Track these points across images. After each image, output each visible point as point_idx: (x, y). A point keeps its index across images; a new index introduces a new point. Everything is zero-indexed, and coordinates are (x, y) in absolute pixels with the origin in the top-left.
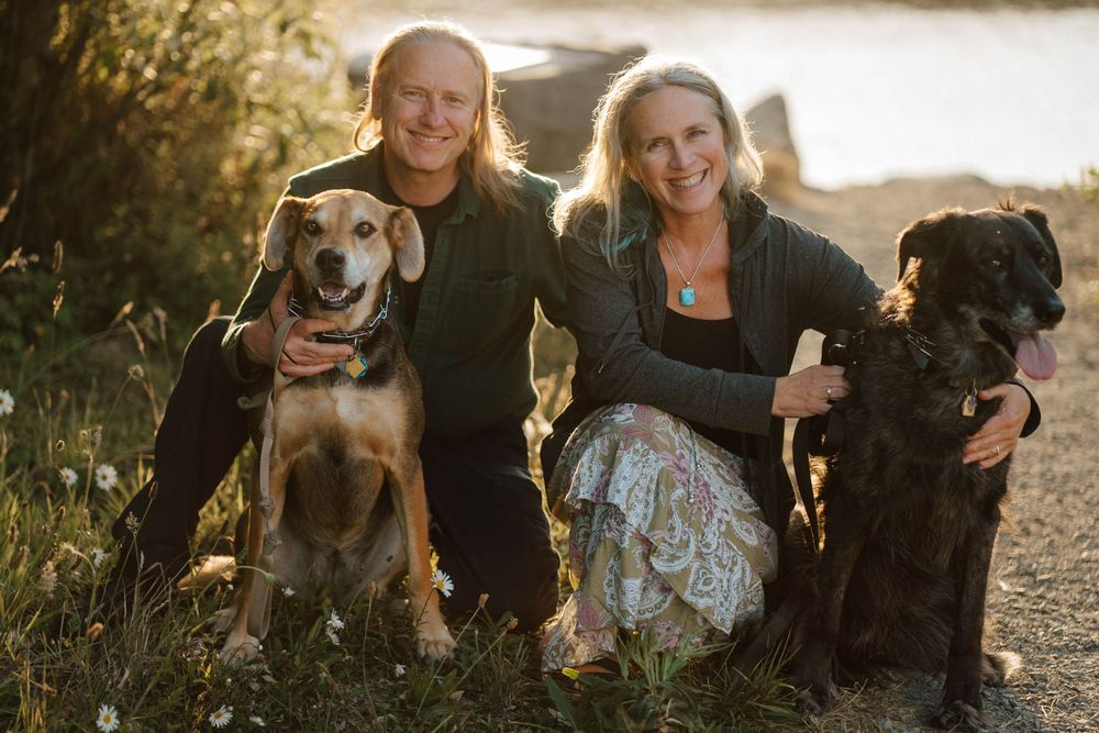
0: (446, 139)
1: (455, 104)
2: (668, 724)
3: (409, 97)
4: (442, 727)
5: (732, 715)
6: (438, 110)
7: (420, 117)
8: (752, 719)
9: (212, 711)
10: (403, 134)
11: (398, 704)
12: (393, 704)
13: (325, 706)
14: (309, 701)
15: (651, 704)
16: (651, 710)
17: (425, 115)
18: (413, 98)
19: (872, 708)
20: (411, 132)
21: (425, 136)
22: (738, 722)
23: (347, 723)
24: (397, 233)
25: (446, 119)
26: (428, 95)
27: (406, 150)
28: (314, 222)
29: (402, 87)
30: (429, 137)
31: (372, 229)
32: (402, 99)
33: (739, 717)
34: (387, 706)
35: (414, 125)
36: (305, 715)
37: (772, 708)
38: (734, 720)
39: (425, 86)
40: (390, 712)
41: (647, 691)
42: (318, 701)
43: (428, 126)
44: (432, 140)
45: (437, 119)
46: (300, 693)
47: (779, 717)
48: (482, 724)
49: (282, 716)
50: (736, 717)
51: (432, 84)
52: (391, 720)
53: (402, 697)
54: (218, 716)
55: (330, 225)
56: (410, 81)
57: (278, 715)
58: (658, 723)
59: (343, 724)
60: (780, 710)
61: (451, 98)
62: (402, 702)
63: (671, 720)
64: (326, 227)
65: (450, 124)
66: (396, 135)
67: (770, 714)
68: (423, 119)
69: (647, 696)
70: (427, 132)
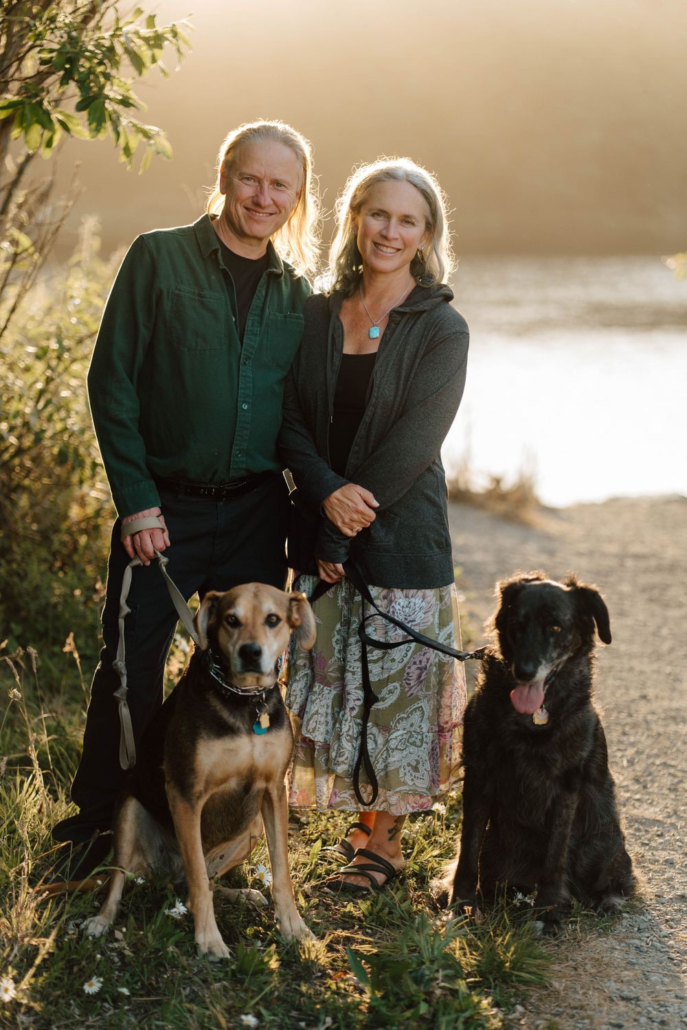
0: (272, 214)
1: (280, 188)
2: (441, 988)
3: (245, 181)
4: (266, 994)
5: (491, 980)
6: (266, 193)
7: (253, 197)
8: (507, 983)
9: (86, 981)
10: (241, 211)
11: (230, 973)
12: (226, 973)
13: (172, 975)
14: (159, 971)
15: (427, 972)
16: (427, 977)
17: (257, 196)
18: (249, 182)
19: (599, 972)
20: (247, 209)
21: (256, 212)
22: (496, 985)
23: (191, 989)
24: (295, 616)
25: (272, 200)
26: (259, 181)
27: (243, 220)
28: (234, 616)
29: (241, 174)
30: (259, 213)
31: (279, 619)
32: (240, 182)
33: (497, 982)
34: (221, 975)
35: (249, 204)
36: (158, 982)
37: (523, 974)
38: (493, 984)
39: (257, 175)
40: (224, 980)
41: (423, 963)
42: (167, 971)
43: (258, 204)
44: (261, 215)
45: (265, 200)
46: (153, 964)
47: (528, 982)
48: (296, 989)
49: (139, 984)
50: (494, 981)
51: (263, 173)
52: (225, 987)
53: (233, 967)
54: (91, 985)
55: (247, 619)
56: (247, 170)
57: (136, 983)
58: (433, 987)
59: (188, 990)
60: (528, 975)
61: (277, 184)
62: (233, 971)
63: (443, 984)
64: (243, 620)
65: (275, 203)
66: (236, 211)
67: (520, 979)
68: (255, 199)
69: (424, 967)
70: (259, 210)
